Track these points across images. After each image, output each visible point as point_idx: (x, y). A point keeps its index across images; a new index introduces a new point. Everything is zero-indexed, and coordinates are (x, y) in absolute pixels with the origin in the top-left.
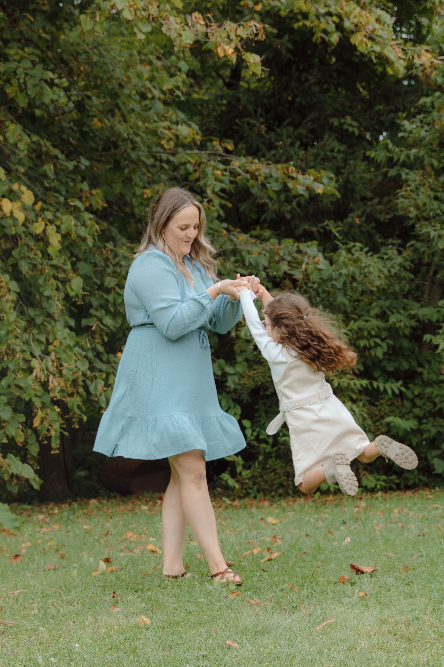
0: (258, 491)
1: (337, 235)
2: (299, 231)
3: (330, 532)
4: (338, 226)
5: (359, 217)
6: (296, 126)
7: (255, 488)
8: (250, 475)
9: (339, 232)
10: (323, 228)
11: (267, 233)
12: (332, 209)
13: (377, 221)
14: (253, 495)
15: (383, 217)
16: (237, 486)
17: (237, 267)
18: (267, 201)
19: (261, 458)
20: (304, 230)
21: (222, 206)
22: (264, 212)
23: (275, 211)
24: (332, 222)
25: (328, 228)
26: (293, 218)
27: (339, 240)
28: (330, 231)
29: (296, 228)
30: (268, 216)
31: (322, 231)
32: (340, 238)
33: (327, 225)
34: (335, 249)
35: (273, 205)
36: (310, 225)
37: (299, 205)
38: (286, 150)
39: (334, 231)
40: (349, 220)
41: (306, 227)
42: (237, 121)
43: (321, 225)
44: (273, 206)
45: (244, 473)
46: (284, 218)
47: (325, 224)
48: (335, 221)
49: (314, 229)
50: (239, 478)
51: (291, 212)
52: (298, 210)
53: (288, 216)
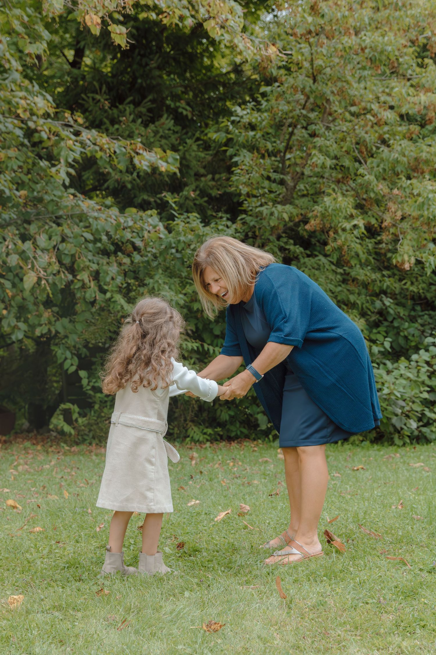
0: (94, 438)
1: (174, 205)
2: (139, 200)
4: (175, 198)
5: (194, 191)
6: (137, 104)
7: (91, 435)
8: (86, 422)
9: (175, 202)
10: (161, 199)
11: (109, 201)
12: (169, 182)
13: (209, 196)
14: (88, 441)
15: (215, 193)
16: (73, 432)
17: (83, 232)
18: (111, 170)
19: (97, 407)
20: (144, 200)
21: (68, 174)
22: (106, 181)
23: (117, 181)
24: (169, 193)
25: (165, 199)
26: (133, 188)
27: (175, 210)
28: (168, 202)
29: (135, 197)
30: (110, 183)
31: (159, 201)
32: (176, 208)
33: (165, 196)
34: (172, 218)
35: (116, 174)
36: (149, 196)
37: (138, 176)
38: (128, 126)
39: (171, 201)
40: (185, 193)
41: (146, 197)
42: (83, 96)
43: (159, 196)
44: (115, 176)
45: (80, 420)
46: (124, 186)
47: (163, 195)
48: (172, 193)
49: (152, 200)
50: (76, 425)
51: (131, 182)
52: (138, 181)
53: (129, 186)
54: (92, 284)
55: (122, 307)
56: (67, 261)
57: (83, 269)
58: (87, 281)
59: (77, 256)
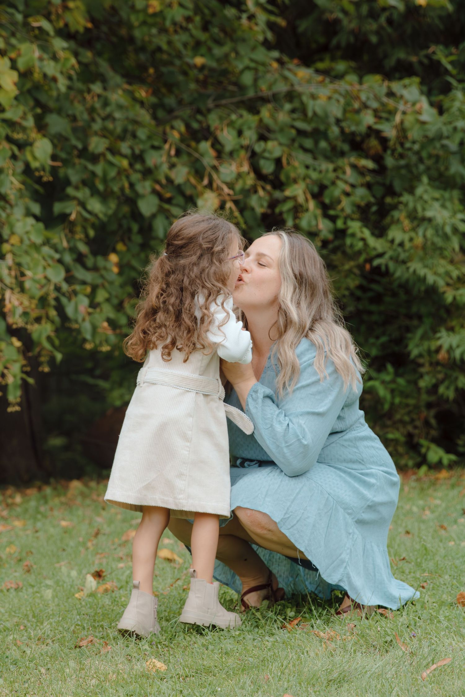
1: (449, 67)
2: (391, 62)
3: (442, 527)
4: (451, 54)
9: (452, 63)
10: (428, 57)
11: (341, 66)
12: (441, 27)
17: (294, 119)
18: (341, 15)
20: (399, 61)
21: (271, 26)
22: (335, 33)
23: (352, 32)
24: (441, 47)
25: (435, 57)
26: (381, 42)
27: (452, 76)
28: (439, 63)
29: (386, 56)
30: (342, 39)
31: (426, 61)
32: (454, 72)
33: (434, 53)
34: (447, 89)
35: (350, 22)
36: (408, 53)
37: (390, 21)
39: (445, 62)
41: (401, 55)
43: (424, 52)
44: (349, 24)
46: (366, 42)
47: (431, 50)
48: (447, 46)
49: (414, 59)
51: (377, 33)
52: (389, 30)
53: (374, 39)
54: (312, 204)
55: (366, 245)
56: (268, 168)
57: (295, 181)
58: (301, 199)
59: (284, 161)
